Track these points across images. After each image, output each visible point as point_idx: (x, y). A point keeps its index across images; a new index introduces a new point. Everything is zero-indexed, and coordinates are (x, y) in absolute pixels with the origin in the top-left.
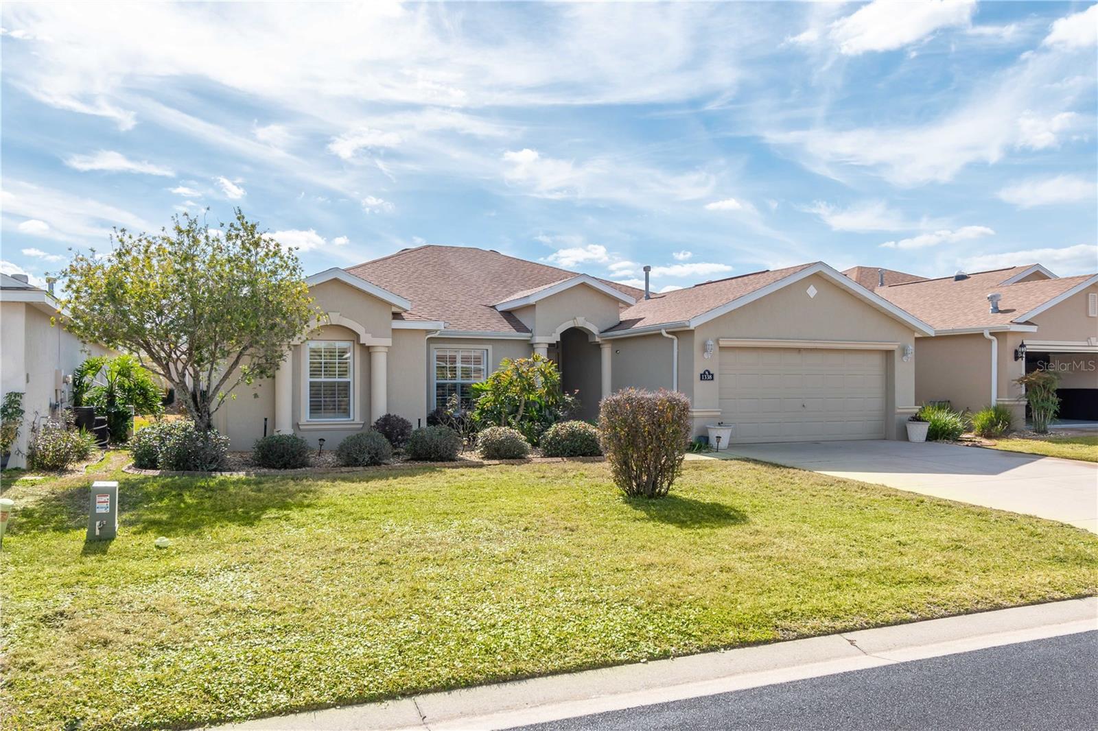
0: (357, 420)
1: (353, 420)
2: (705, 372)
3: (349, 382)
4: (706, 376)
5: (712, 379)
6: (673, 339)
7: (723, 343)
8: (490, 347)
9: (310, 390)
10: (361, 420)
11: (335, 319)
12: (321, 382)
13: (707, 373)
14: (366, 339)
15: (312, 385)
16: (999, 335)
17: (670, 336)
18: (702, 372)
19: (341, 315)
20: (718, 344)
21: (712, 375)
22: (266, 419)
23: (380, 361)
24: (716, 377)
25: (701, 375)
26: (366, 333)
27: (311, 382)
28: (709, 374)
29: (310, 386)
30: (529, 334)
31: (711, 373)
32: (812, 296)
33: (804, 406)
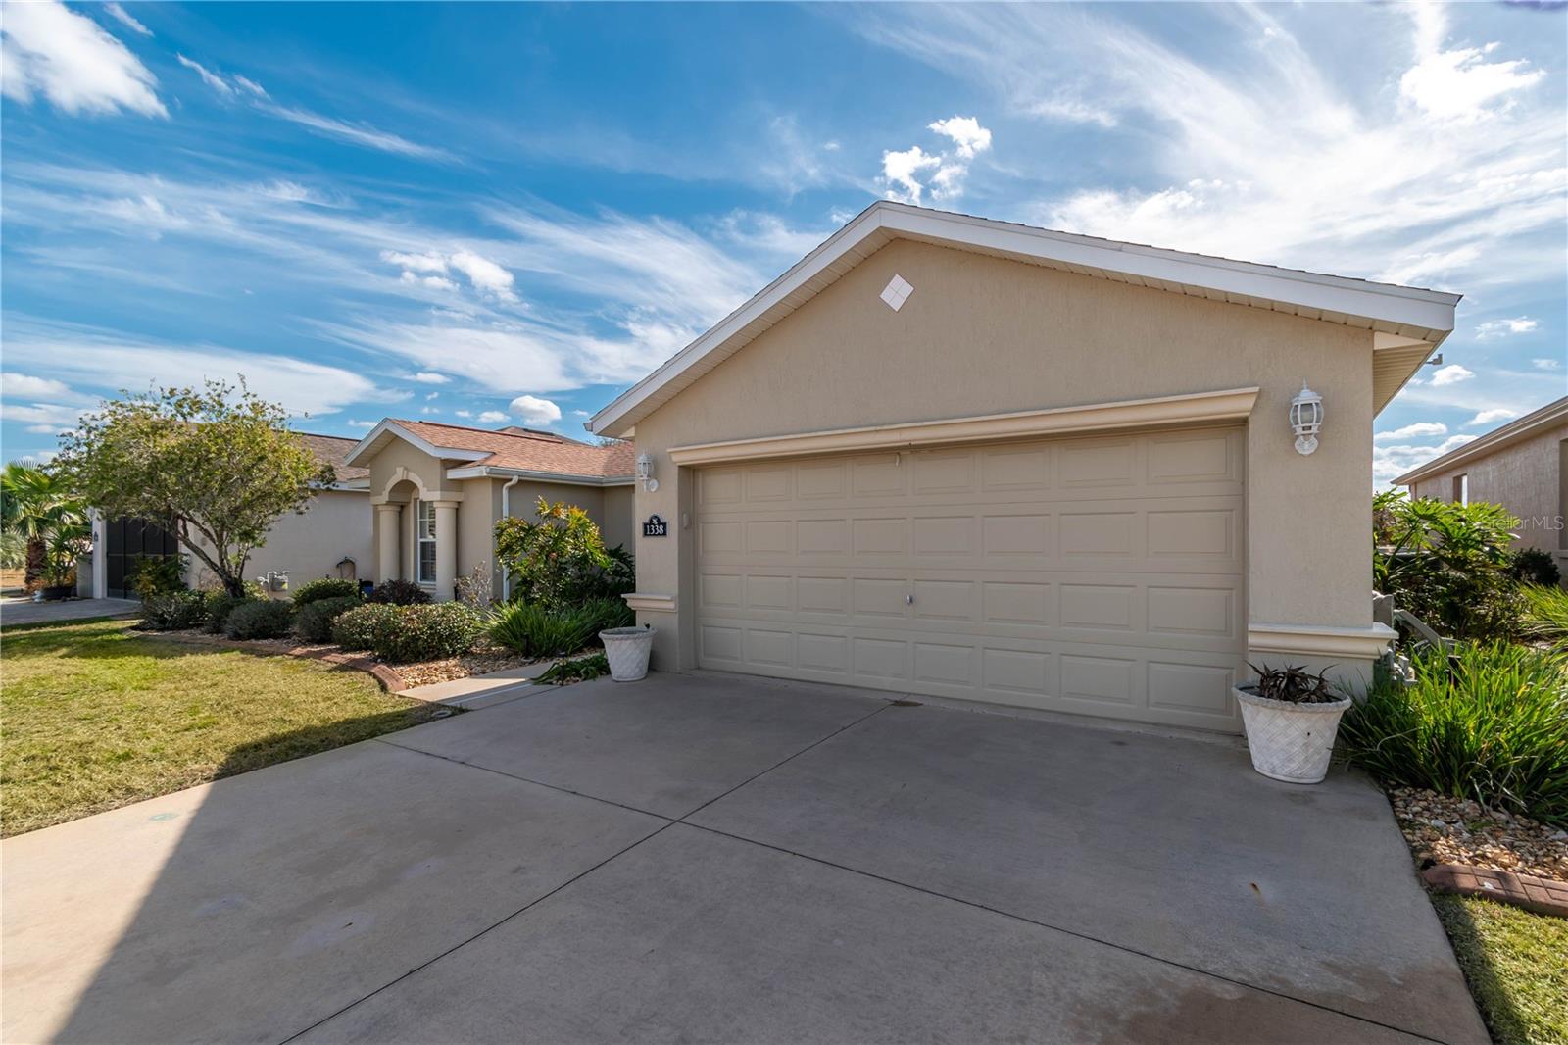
2: (651, 520)
4: (655, 527)
5: (665, 533)
13: (654, 521)
14: (423, 494)
18: (647, 521)
20: (671, 459)
21: (665, 525)
24: (670, 529)
25: (645, 525)
26: (423, 486)
27: (422, 543)
28: (659, 523)
31: (663, 519)
32: (898, 305)
33: (912, 600)
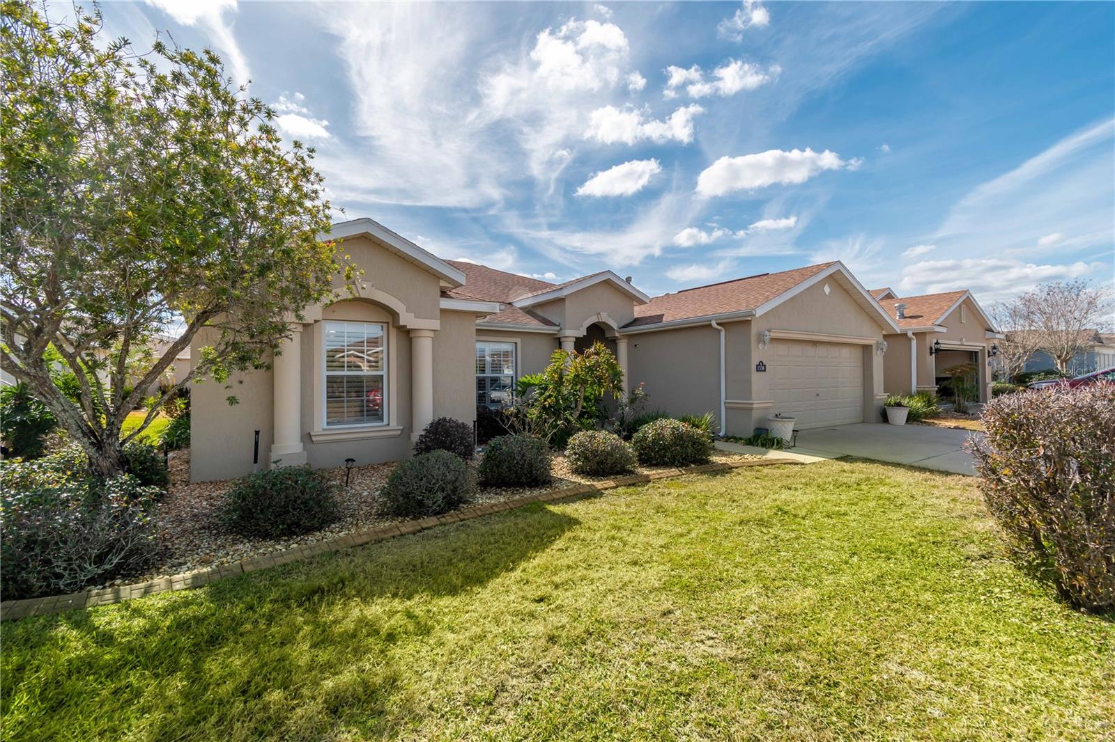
0: (394, 424)
1: (388, 425)
3: (382, 376)
4: (761, 367)
5: (765, 370)
6: (719, 331)
7: (773, 335)
8: (518, 341)
9: (328, 387)
10: (398, 425)
11: (367, 290)
12: (342, 377)
13: (761, 364)
14: (407, 320)
15: (331, 381)
16: (920, 335)
17: (719, 327)
18: (758, 363)
19: (372, 286)
20: (770, 335)
21: (765, 366)
22: (257, 433)
23: (425, 348)
24: (767, 368)
25: (757, 366)
26: (407, 312)
27: (328, 377)
28: (763, 365)
29: (328, 382)
30: (557, 328)
31: (764, 363)
32: (827, 293)
33: (818, 395)
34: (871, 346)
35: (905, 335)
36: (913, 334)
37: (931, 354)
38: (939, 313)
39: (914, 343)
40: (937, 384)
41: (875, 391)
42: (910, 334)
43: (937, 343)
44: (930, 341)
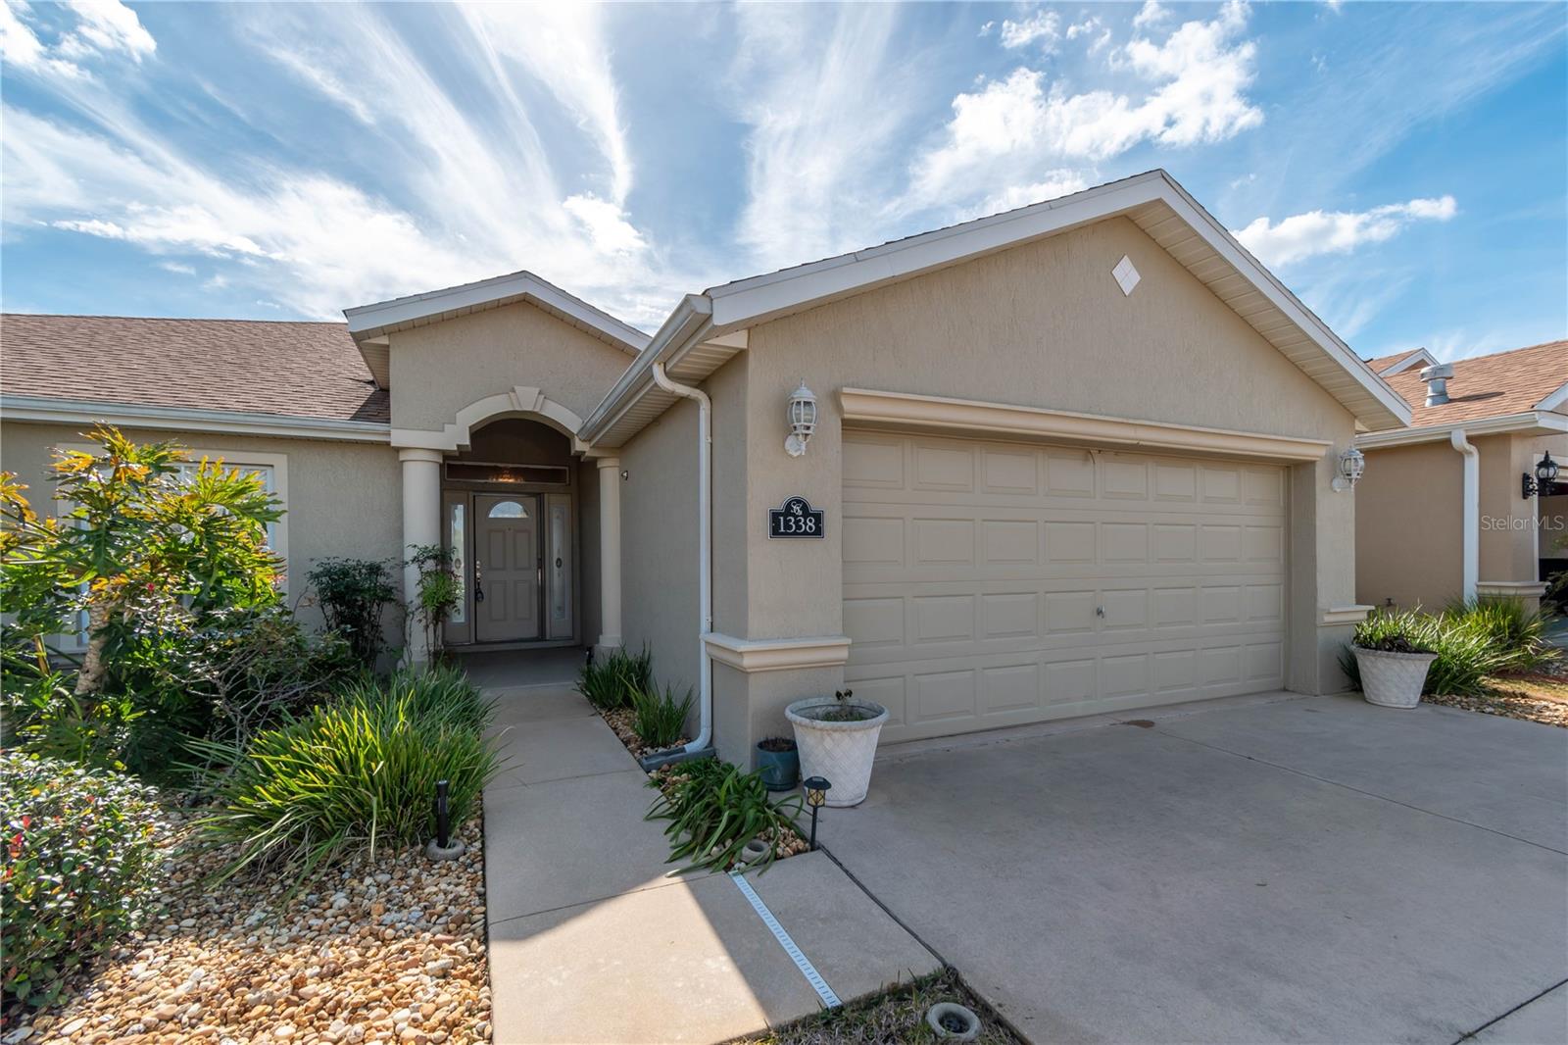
2: (789, 507)
5: (818, 532)
6: (696, 402)
7: (854, 408)
8: (279, 460)
13: (796, 509)
16: (1491, 442)
17: (685, 390)
18: (780, 507)
20: (839, 408)
21: (818, 517)
24: (831, 524)
25: (775, 516)
28: (806, 513)
31: (814, 507)
32: (1127, 289)
33: (1099, 612)
34: (1313, 463)
35: (1446, 443)
36: (1470, 439)
37: (1526, 493)
38: (1555, 382)
39: (1472, 465)
40: (1542, 578)
41: (1323, 600)
42: (1459, 440)
43: (1546, 463)
44: (1525, 458)
